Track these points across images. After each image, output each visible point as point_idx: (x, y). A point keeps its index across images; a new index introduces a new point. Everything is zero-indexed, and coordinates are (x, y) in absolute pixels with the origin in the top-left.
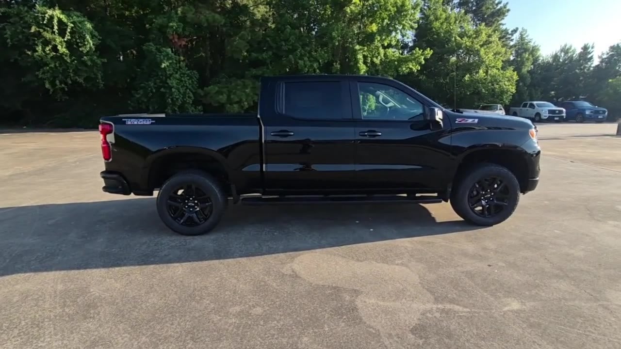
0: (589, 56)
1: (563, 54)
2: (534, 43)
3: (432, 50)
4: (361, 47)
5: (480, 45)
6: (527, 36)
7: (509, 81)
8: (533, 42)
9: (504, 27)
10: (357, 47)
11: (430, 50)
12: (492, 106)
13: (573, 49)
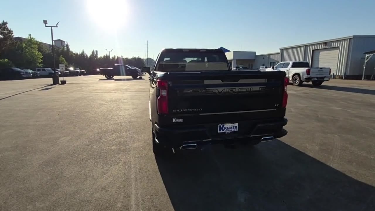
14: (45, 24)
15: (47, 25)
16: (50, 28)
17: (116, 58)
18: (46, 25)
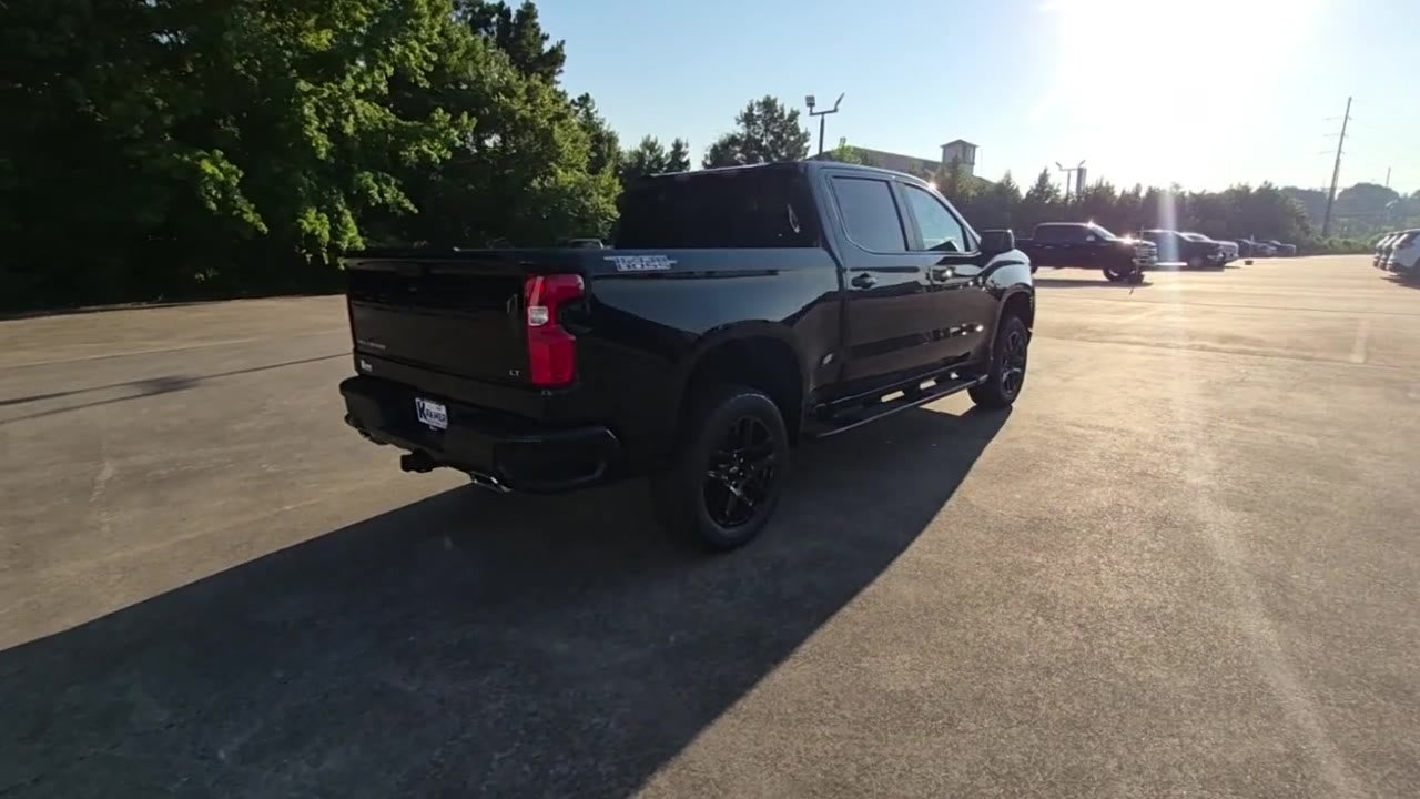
0: (684, 160)
1: (648, 153)
2: (609, 126)
3: (474, 119)
4: (311, 86)
5: (548, 119)
6: (596, 112)
7: (606, 195)
8: (606, 124)
9: (560, 88)
10: (303, 85)
11: (470, 118)
12: (586, 242)
13: (659, 144)
14: (809, 109)
15: (814, 111)
16: (820, 116)
17: (1143, 194)
18: (811, 110)
